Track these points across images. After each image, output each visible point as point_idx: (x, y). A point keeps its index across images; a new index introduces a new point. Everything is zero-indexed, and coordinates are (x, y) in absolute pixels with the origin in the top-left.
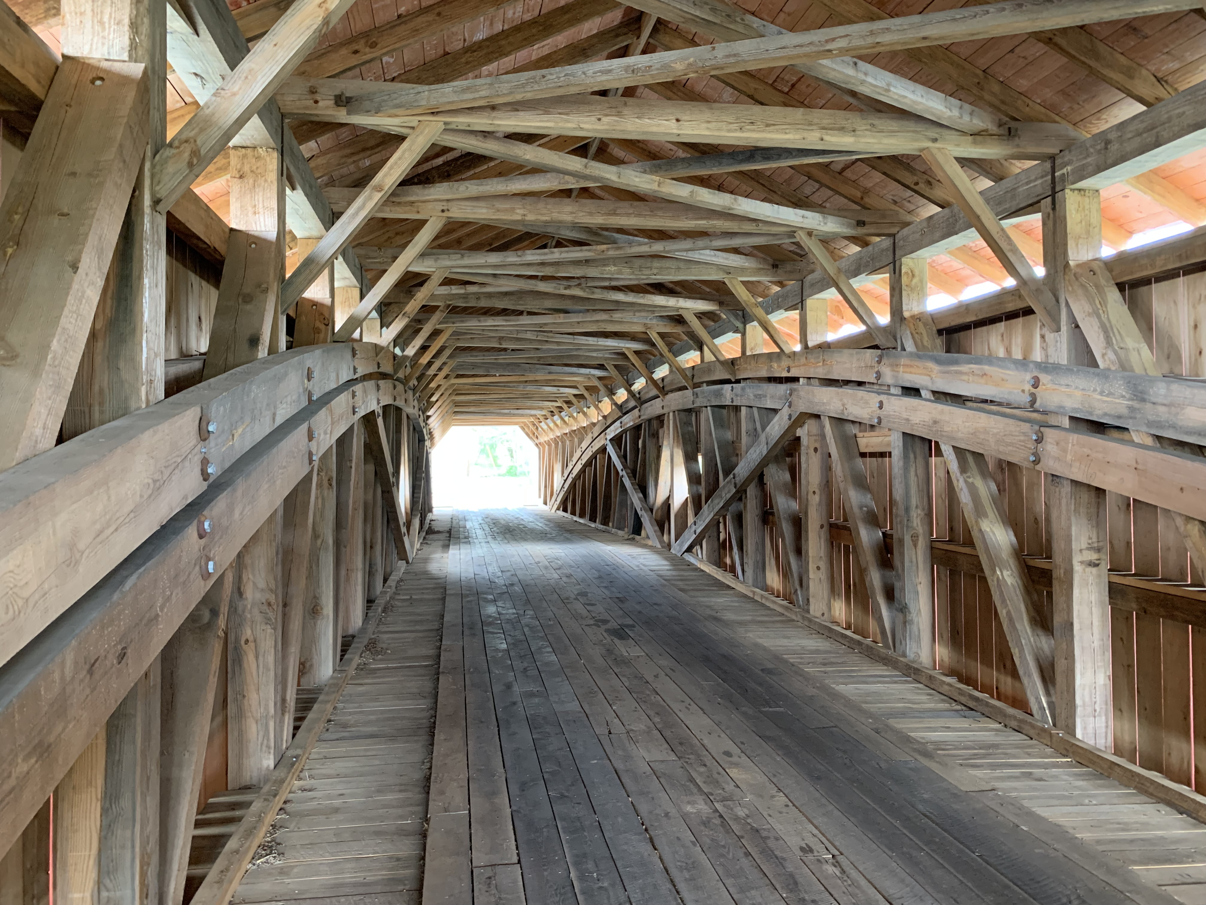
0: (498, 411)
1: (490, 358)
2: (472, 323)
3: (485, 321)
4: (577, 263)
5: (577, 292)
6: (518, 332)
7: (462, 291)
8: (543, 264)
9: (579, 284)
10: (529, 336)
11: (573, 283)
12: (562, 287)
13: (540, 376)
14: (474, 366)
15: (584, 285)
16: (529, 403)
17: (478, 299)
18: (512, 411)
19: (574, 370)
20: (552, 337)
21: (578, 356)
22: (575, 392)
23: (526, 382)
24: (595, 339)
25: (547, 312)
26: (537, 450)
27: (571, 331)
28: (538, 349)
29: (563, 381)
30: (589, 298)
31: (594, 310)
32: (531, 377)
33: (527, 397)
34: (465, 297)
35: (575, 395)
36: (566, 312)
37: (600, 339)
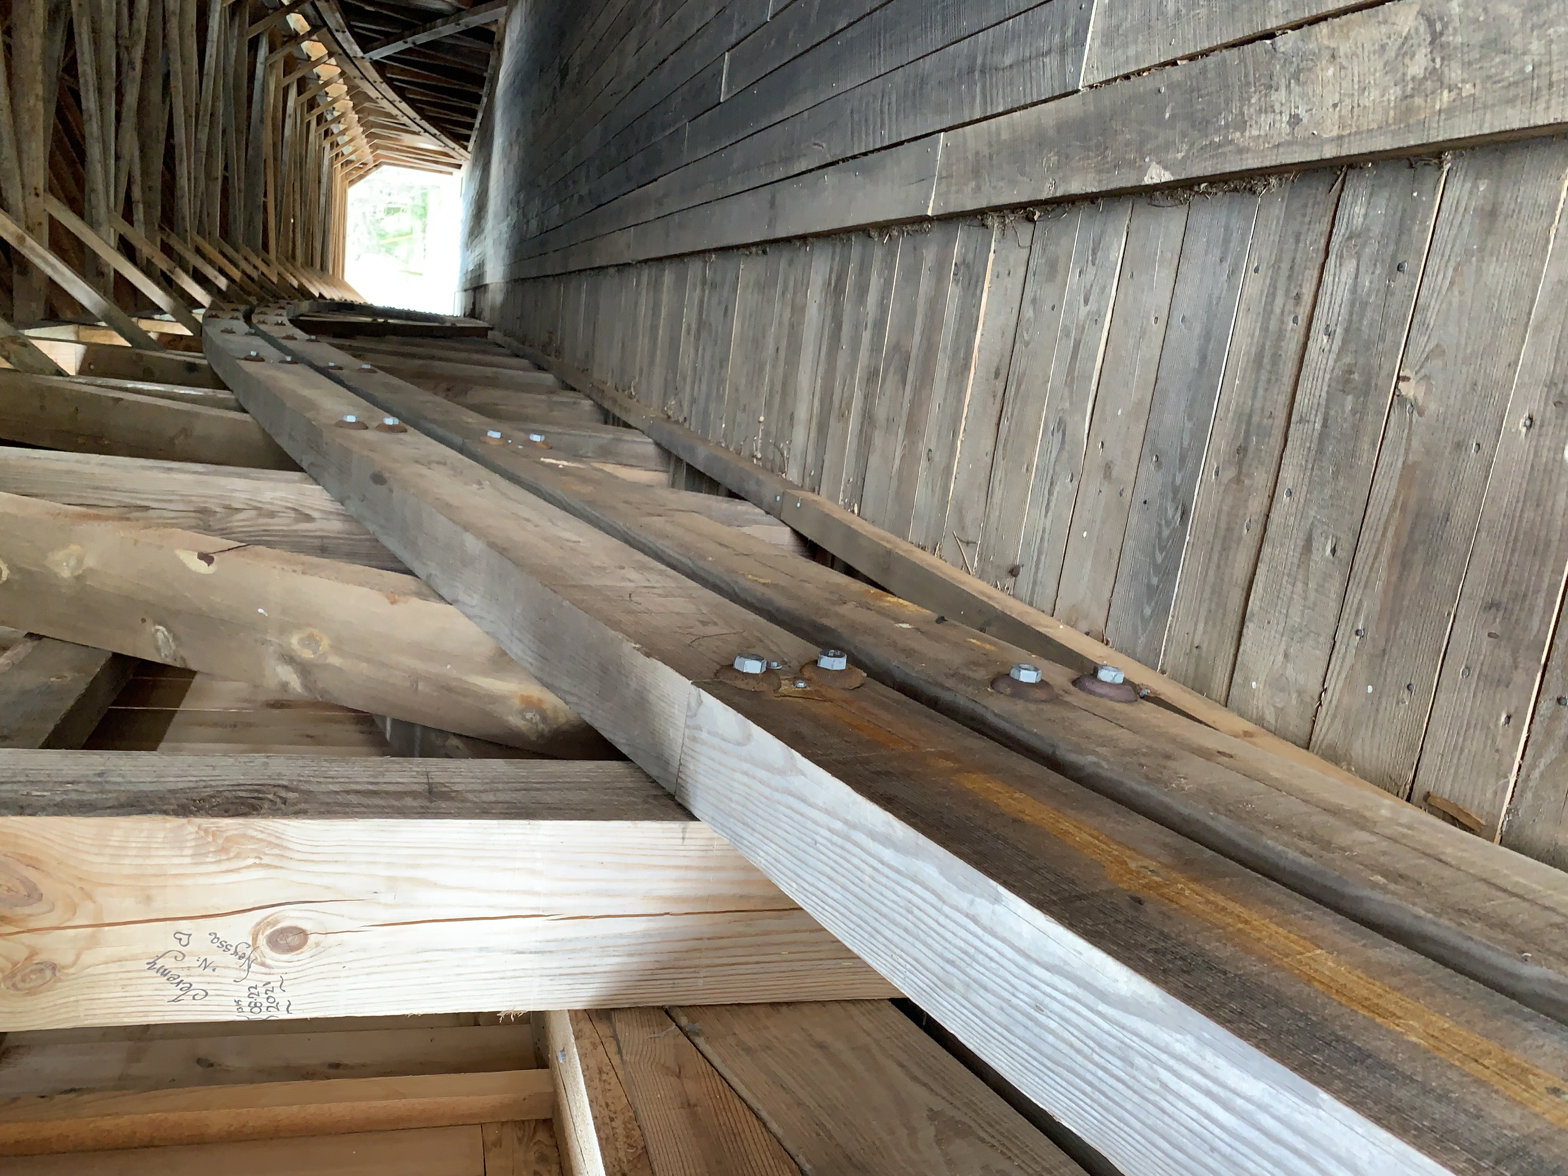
0: (322, 211)
1: (238, 200)
2: (186, 207)
3: (182, 188)
4: (97, 44)
5: (138, 54)
6: (197, 151)
7: (141, 206)
8: (100, 91)
9: (127, 48)
10: (204, 136)
11: (125, 56)
12: (131, 73)
13: (267, 136)
14: (250, 223)
15: (128, 43)
16: (310, 163)
17: (150, 188)
18: (323, 191)
19: (257, 85)
20: (206, 105)
21: (237, 77)
22: (293, 92)
23: (275, 159)
24: (209, 45)
25: (168, 103)
26: (384, 167)
27: (195, 77)
28: (224, 132)
29: (275, 107)
30: (147, 40)
31: (164, 37)
32: (267, 150)
33: (300, 162)
34: (148, 206)
35: (300, 93)
36: (167, 76)
37: (209, 37)
